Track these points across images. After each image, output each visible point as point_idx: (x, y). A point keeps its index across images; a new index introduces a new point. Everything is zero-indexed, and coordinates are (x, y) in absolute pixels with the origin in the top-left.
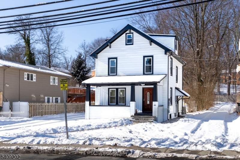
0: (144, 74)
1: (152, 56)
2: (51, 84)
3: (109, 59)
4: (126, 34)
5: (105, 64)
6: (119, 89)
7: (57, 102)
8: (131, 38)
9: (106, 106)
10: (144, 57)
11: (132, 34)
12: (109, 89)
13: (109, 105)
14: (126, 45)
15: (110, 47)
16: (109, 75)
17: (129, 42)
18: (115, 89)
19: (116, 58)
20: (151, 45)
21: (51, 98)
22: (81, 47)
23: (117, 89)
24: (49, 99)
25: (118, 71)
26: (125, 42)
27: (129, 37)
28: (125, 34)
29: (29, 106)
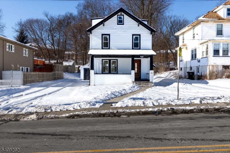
0: (133, 49)
1: (140, 35)
2: (24, 55)
3: (102, 35)
4: (118, 15)
5: (99, 39)
6: (111, 61)
7: (27, 71)
8: (122, 19)
9: (100, 74)
10: (133, 35)
11: (122, 16)
12: (102, 60)
13: (102, 73)
14: (118, 24)
15: (104, 25)
16: (102, 48)
17: (120, 22)
18: (108, 61)
19: (109, 35)
20: (138, 26)
21: (24, 67)
22: (17, 24)
23: (110, 60)
24: (22, 68)
25: (110, 45)
26: (117, 22)
27: (120, 18)
28: (116, 15)
29: (23, 75)
